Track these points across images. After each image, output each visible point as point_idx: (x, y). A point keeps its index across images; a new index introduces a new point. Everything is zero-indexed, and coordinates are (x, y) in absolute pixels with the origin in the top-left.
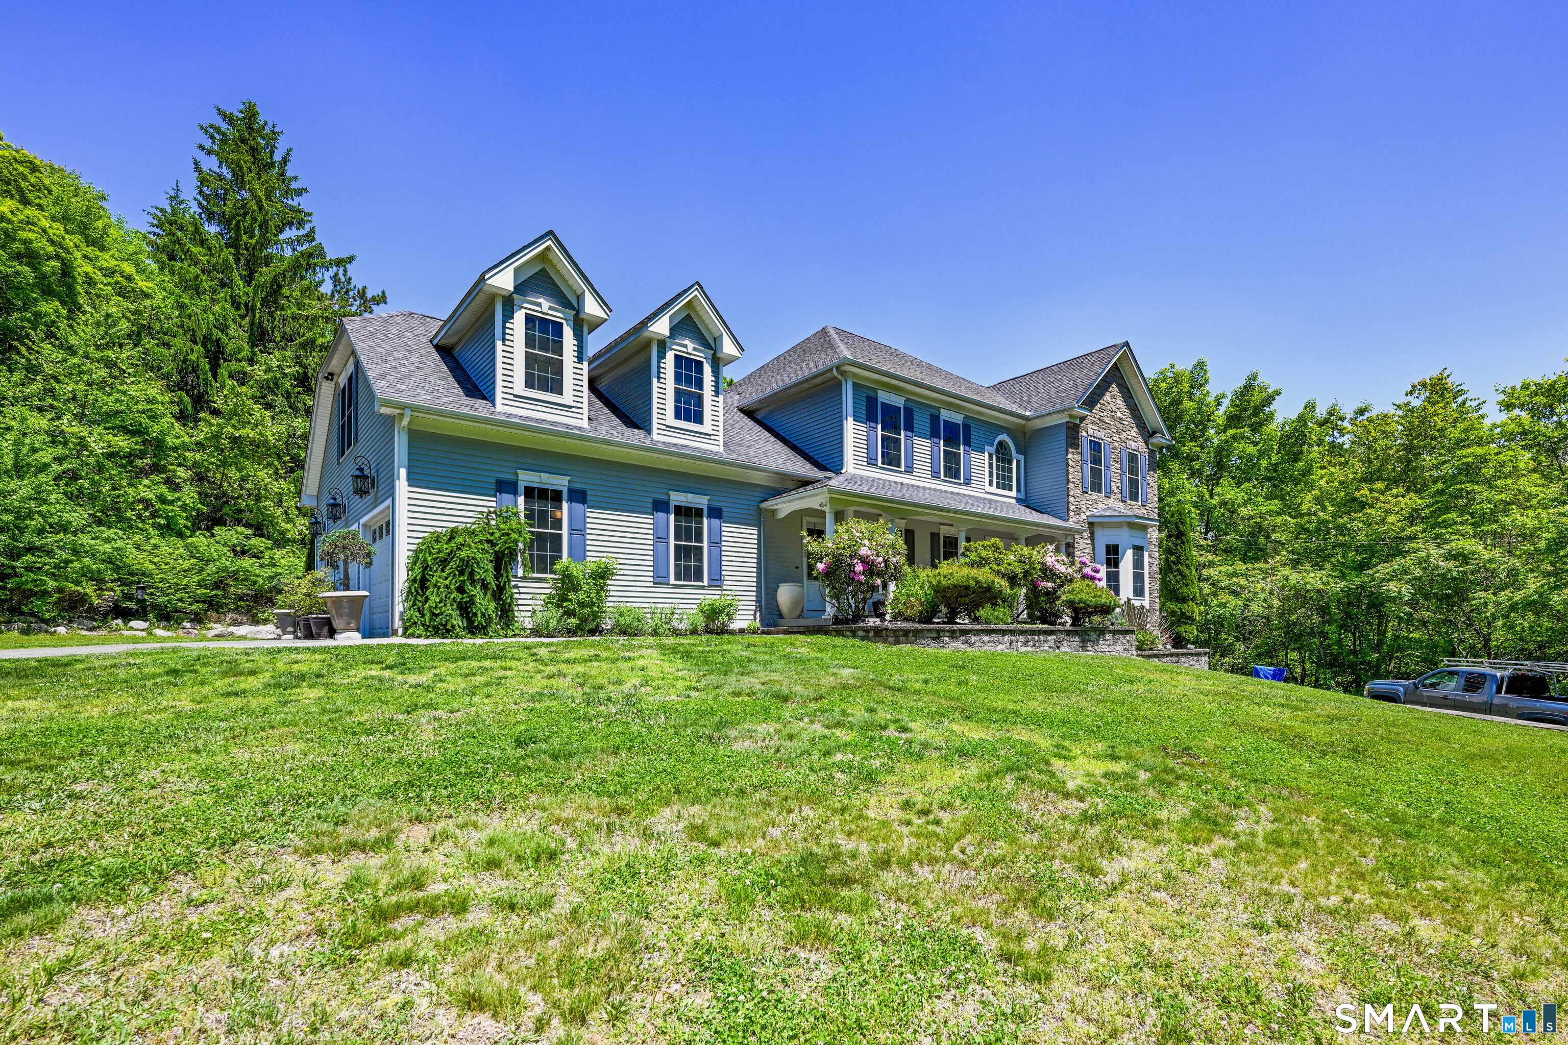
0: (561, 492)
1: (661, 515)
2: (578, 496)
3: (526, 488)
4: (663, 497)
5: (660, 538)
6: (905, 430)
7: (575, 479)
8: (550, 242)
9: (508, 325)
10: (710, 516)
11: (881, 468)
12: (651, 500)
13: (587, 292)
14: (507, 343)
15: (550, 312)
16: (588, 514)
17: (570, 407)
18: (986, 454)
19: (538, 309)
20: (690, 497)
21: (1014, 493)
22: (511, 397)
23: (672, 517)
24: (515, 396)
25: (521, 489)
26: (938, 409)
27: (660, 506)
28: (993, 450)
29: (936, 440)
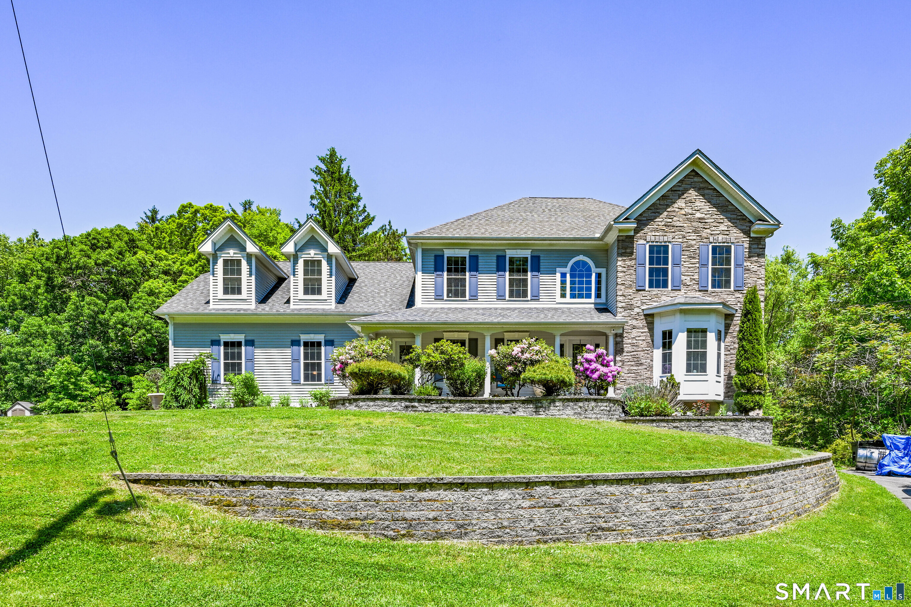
0: (241, 342)
1: (295, 348)
2: (250, 343)
3: (224, 342)
4: (297, 338)
5: (296, 360)
6: (470, 271)
7: (247, 335)
8: (229, 222)
9: (215, 267)
10: (326, 345)
11: (446, 301)
12: (290, 340)
13: (248, 242)
14: (215, 275)
15: (235, 255)
16: (255, 351)
17: (246, 300)
18: (558, 275)
19: (229, 255)
20: (312, 336)
21: (592, 300)
22: (217, 300)
23: (302, 348)
24: (219, 300)
25: (222, 343)
26: (504, 251)
27: (295, 343)
28: (567, 270)
29: (502, 273)
